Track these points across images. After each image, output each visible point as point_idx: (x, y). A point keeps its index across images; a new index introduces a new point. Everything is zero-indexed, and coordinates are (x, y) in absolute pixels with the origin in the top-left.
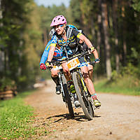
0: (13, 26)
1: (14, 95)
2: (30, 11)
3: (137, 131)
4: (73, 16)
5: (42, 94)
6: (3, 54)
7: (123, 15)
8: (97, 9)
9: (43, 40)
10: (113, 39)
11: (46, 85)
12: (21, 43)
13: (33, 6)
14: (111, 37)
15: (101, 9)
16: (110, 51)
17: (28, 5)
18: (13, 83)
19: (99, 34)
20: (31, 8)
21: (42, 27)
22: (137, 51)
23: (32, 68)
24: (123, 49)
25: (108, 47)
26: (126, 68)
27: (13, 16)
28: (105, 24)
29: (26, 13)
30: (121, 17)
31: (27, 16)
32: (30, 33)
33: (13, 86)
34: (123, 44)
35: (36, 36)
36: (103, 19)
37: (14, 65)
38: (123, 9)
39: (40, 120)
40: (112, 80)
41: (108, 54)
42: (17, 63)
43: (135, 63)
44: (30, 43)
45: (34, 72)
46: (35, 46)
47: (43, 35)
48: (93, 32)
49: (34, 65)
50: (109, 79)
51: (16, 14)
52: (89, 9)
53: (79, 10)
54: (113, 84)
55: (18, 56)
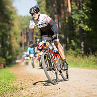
1: (5, 67)
3: (74, 87)
7: (67, 21)
9: (21, 35)
10: (61, 35)
12: (9, 37)
14: (60, 33)
17: (12, 15)
20: (14, 17)
22: (75, 41)
24: (66, 40)
26: (68, 51)
27: (4, 21)
29: (11, 20)
30: (66, 22)
33: (4, 62)
34: (66, 38)
35: (17, 33)
37: (4, 49)
38: (67, 18)
39: (19, 81)
42: (6, 48)
43: (74, 49)
44: (14, 37)
45: (16, 53)
46: (16, 39)
47: (21, 33)
49: (16, 50)
51: (6, 20)
55: (7, 44)
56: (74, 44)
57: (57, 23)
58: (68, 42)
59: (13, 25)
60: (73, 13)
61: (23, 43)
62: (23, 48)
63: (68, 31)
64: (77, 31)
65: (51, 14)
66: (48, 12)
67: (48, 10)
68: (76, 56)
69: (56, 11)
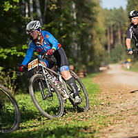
0: (84, 24)
1: (85, 76)
2: (97, 13)
5: (106, 75)
6: (76, 45)
9: (106, 34)
11: (108, 68)
12: (90, 37)
13: (99, 9)
17: (95, 8)
18: (84, 66)
20: (97, 10)
21: (106, 25)
23: (98, 56)
27: (83, 17)
29: (93, 14)
31: (95, 16)
32: (97, 29)
33: (84, 69)
35: (101, 32)
37: (84, 53)
39: (105, 95)
42: (86, 52)
44: (97, 37)
45: (99, 58)
46: (100, 39)
47: (106, 31)
51: (86, 15)
55: (87, 46)
59: (96, 21)
61: (109, 44)
62: (109, 51)
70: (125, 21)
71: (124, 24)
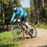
4: (30, 10)
7: (42, 10)
8: (36, 9)
10: (40, 16)
14: (39, 15)
15: (37, 9)
16: (39, 19)
19: (36, 14)
25: (38, 18)
28: (38, 12)
36: (37, 11)
38: (42, 9)
40: (39, 25)
41: (38, 19)
48: (35, 14)
50: (38, 25)
52: (34, 9)
53: (32, 9)
54: (39, 26)
56: (45, 20)
57: (38, 11)
58: (42, 19)
60: (45, 7)
63: (42, 14)
64: (46, 14)
65: (36, 7)
66: (34, 6)
67: (35, 6)
68: (45, 25)
69: (38, 6)
70: (29, 12)
71: (29, 13)
